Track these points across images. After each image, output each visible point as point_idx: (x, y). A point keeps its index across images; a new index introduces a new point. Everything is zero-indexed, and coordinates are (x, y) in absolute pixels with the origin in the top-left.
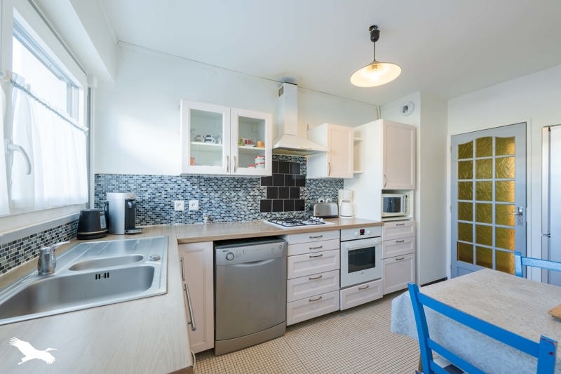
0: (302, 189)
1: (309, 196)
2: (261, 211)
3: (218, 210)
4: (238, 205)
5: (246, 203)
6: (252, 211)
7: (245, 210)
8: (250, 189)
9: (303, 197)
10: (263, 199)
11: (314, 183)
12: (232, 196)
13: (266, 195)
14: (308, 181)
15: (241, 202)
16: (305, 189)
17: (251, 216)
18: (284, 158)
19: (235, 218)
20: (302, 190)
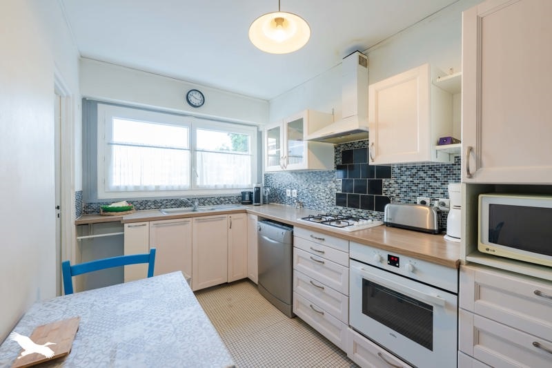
0: (385, 182)
1: (398, 191)
2: (337, 205)
3: (307, 199)
4: (319, 196)
5: (324, 195)
6: (329, 203)
7: (324, 201)
8: (328, 182)
9: (389, 193)
10: (339, 192)
11: (408, 173)
12: (315, 188)
13: (341, 188)
14: (397, 171)
15: (321, 194)
16: (392, 182)
17: (328, 208)
18: (361, 143)
19: (317, 207)
20: (387, 183)
